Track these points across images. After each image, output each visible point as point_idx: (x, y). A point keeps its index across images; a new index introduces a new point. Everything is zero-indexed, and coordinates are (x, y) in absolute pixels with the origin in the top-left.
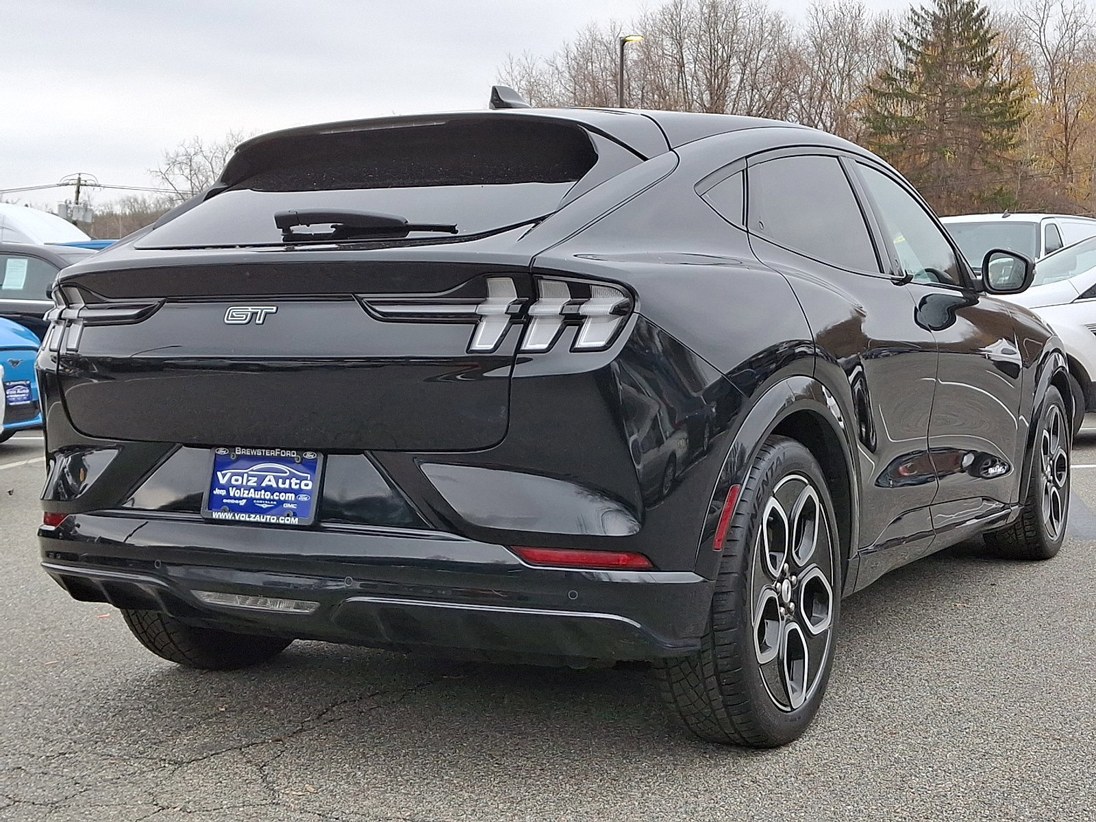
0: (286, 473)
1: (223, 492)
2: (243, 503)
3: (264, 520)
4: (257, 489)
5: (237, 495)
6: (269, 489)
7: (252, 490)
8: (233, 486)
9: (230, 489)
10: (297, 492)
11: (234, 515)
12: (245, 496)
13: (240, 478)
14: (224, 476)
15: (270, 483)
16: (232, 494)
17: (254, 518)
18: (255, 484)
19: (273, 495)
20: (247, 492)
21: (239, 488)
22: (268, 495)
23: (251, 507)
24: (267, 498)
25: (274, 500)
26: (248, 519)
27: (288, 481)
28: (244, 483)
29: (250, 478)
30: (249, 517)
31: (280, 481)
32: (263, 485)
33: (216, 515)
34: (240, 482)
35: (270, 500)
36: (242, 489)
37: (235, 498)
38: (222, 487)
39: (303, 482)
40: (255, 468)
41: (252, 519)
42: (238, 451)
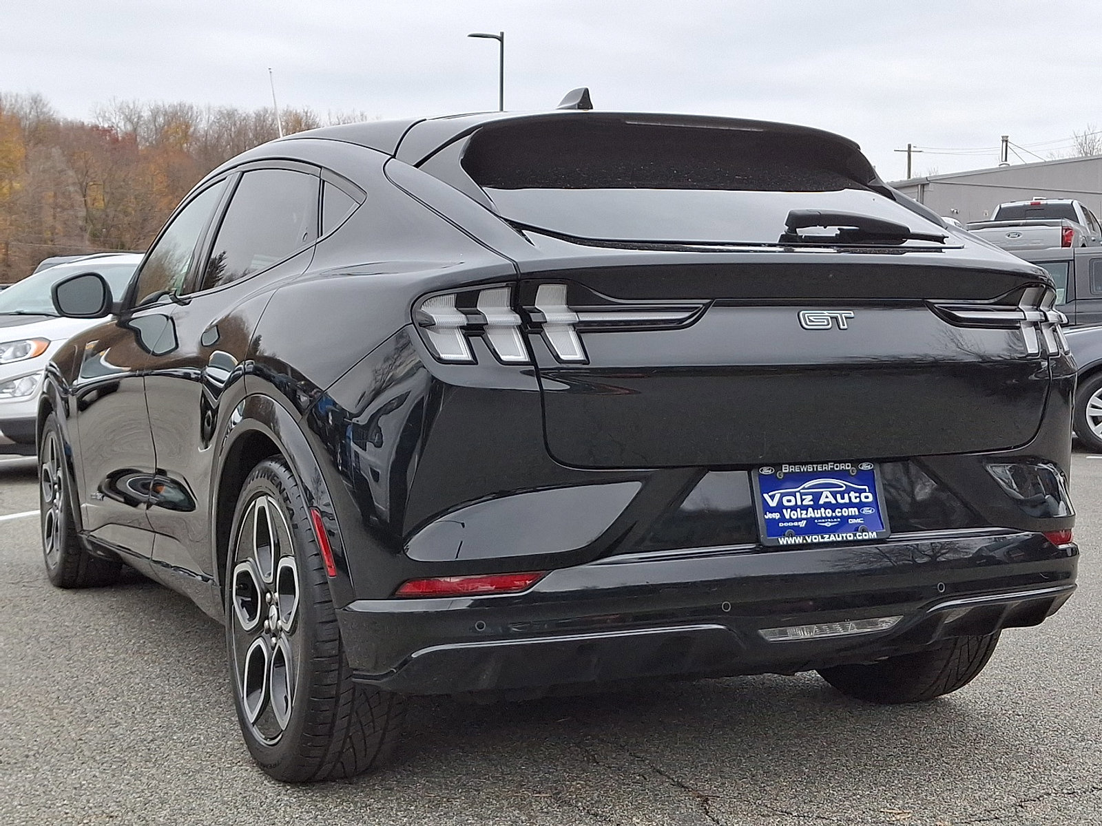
0: (842, 487)
1: (777, 516)
2: (802, 524)
3: (840, 539)
4: (816, 506)
5: (794, 517)
6: (827, 506)
7: (810, 510)
8: (787, 508)
9: (784, 511)
10: (860, 506)
11: (804, 538)
12: (804, 516)
13: (792, 498)
14: (772, 497)
15: (827, 500)
16: (787, 517)
17: (816, 539)
18: (812, 503)
19: (834, 511)
20: (804, 512)
21: (794, 508)
22: (829, 513)
23: (813, 527)
24: (829, 515)
25: (837, 517)
26: (821, 540)
27: (846, 495)
28: (799, 503)
29: (804, 497)
30: (823, 538)
31: (838, 496)
32: (821, 502)
33: (783, 541)
34: (793, 503)
35: (832, 517)
36: (799, 510)
37: (791, 520)
38: (772, 510)
39: (863, 495)
40: (807, 485)
41: (826, 540)
42: (786, 469)
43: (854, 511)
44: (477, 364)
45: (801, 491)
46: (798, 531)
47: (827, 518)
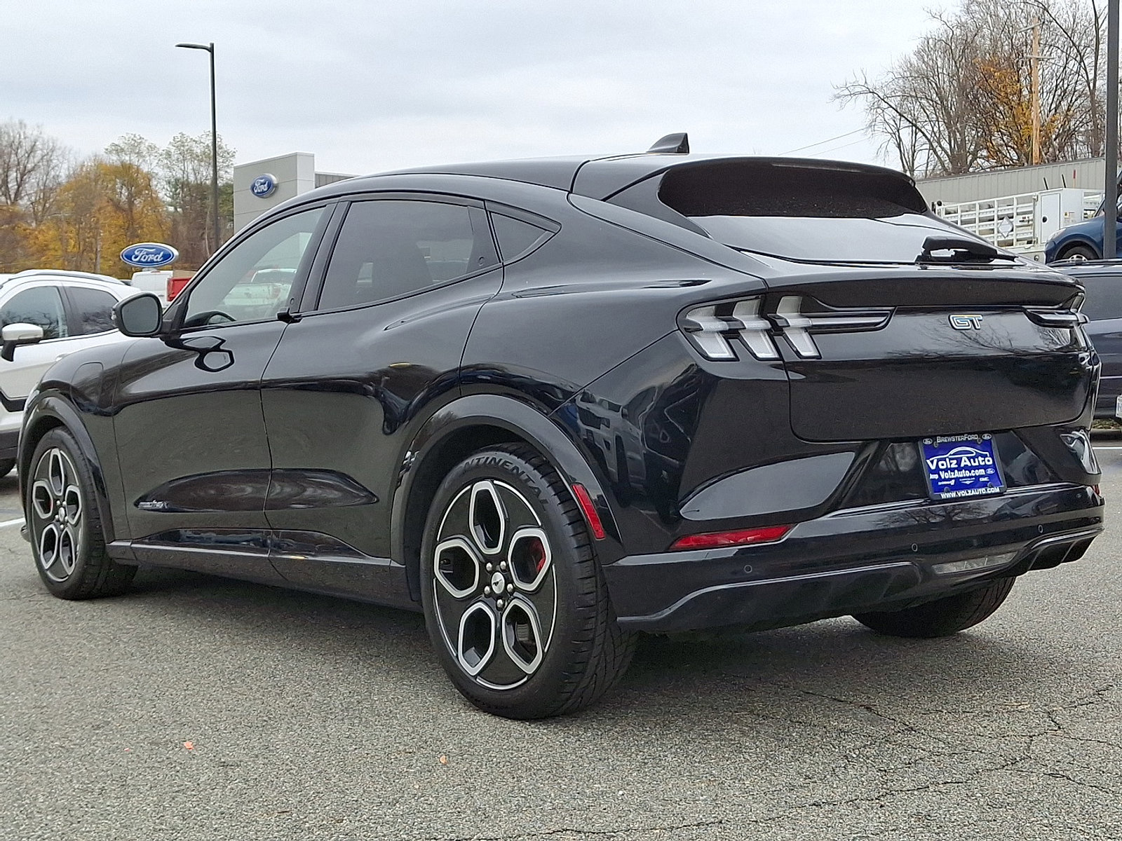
0: (973, 453)
1: (936, 477)
2: (952, 482)
3: (978, 493)
4: (959, 469)
5: (947, 477)
6: (966, 468)
7: (956, 471)
8: (942, 470)
9: (941, 472)
10: (985, 467)
11: (956, 493)
12: (953, 476)
13: (944, 462)
14: (932, 462)
15: (966, 464)
16: (943, 478)
17: (963, 493)
18: (957, 466)
19: (970, 472)
20: (953, 473)
21: (946, 470)
22: (968, 474)
23: (959, 485)
24: (968, 475)
25: (972, 477)
26: (967, 495)
27: (976, 459)
28: (949, 467)
29: (951, 461)
30: (968, 493)
31: (972, 460)
32: (962, 465)
33: (944, 496)
34: (945, 467)
35: (970, 477)
36: (949, 471)
37: (945, 480)
38: (934, 472)
39: (986, 459)
40: (952, 452)
41: (970, 494)
42: (939, 440)
43: (982, 472)
44: (739, 360)
45: (950, 457)
46: (952, 488)
47: (966, 477)
